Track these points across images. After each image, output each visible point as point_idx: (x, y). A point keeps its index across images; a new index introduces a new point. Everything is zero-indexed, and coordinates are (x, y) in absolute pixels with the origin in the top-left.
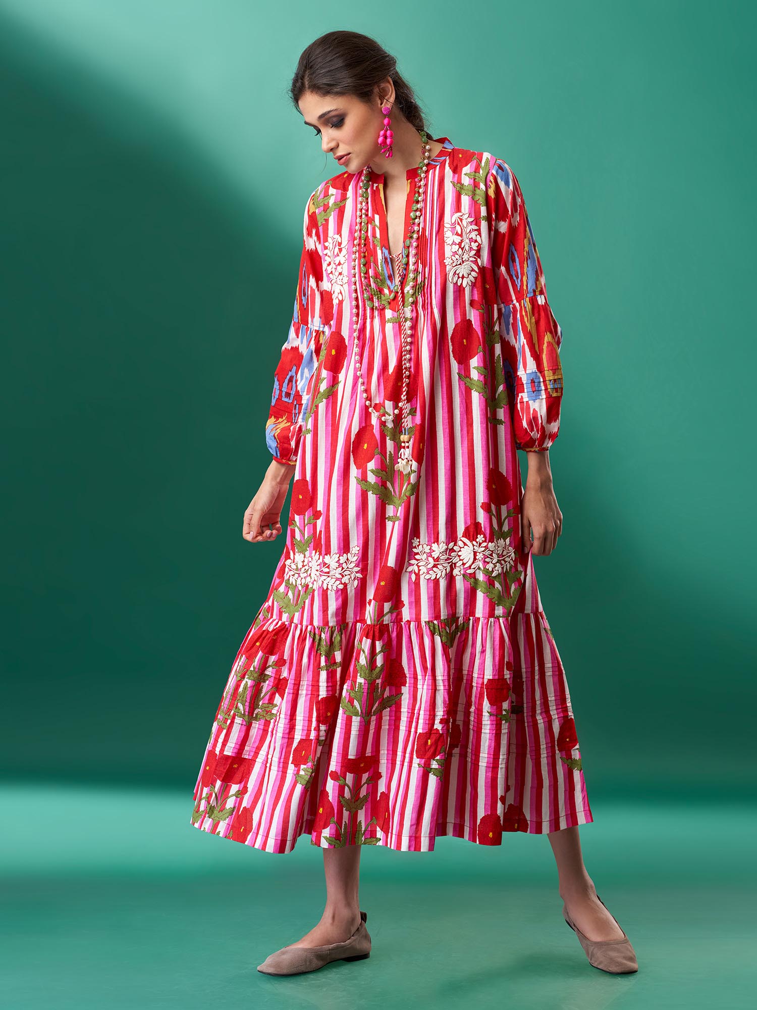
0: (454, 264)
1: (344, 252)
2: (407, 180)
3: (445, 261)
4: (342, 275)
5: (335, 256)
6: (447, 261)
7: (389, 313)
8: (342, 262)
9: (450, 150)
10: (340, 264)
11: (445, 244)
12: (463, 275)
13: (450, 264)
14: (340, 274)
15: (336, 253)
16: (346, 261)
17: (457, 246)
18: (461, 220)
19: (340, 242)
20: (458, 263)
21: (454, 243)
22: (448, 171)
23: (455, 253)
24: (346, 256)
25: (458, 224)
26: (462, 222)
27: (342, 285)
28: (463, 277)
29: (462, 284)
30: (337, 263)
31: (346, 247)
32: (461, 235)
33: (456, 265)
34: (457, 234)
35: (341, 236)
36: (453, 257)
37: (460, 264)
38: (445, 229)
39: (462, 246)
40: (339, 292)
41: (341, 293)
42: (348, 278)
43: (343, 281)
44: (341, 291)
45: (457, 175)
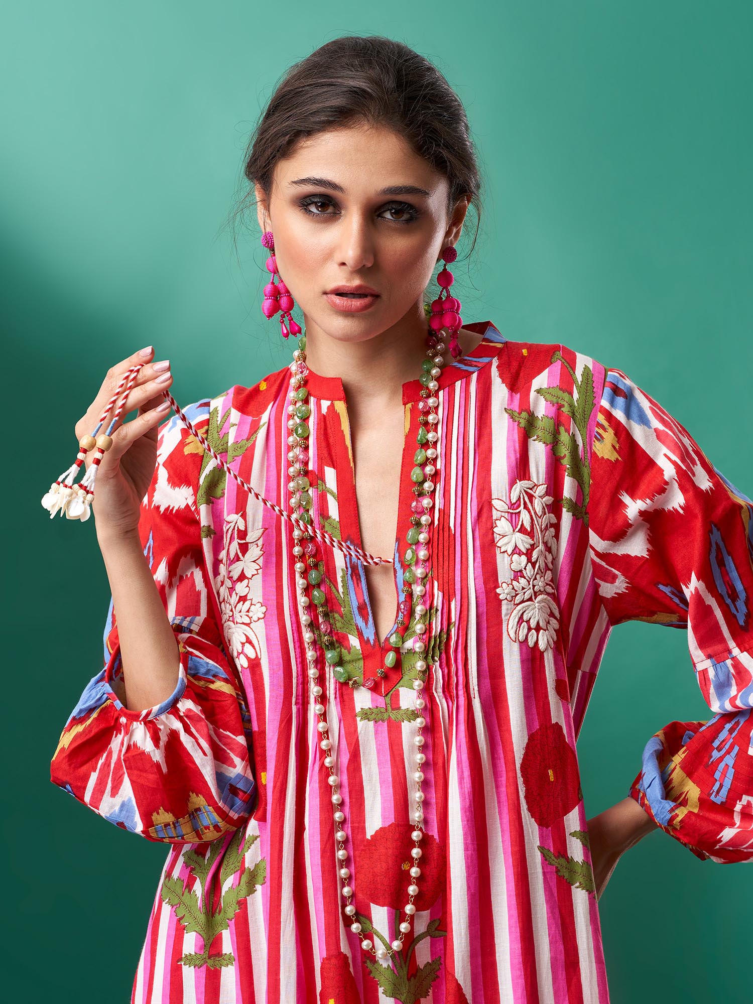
0: (518, 599)
1: (254, 552)
2: (405, 404)
3: (498, 591)
4: (248, 603)
5: (232, 562)
6: (503, 591)
7: (363, 699)
8: (248, 574)
9: (500, 346)
10: (242, 577)
11: (498, 551)
12: (538, 623)
13: (509, 598)
14: (243, 599)
15: (232, 556)
16: (260, 571)
17: (524, 559)
18: (531, 497)
19: (242, 528)
20: (527, 596)
21: (516, 551)
22: (500, 392)
23: (518, 574)
24: (260, 561)
25: (526, 507)
26: (531, 502)
27: (248, 625)
28: (538, 629)
29: (536, 643)
30: (236, 575)
31: (260, 543)
32: (531, 534)
33: (523, 602)
34: (523, 530)
35: (244, 516)
36: (514, 583)
37: (530, 599)
38: (495, 515)
39: (533, 560)
40: (244, 640)
41: (250, 643)
42: (264, 609)
43: (250, 614)
44: (247, 638)
45: (518, 396)
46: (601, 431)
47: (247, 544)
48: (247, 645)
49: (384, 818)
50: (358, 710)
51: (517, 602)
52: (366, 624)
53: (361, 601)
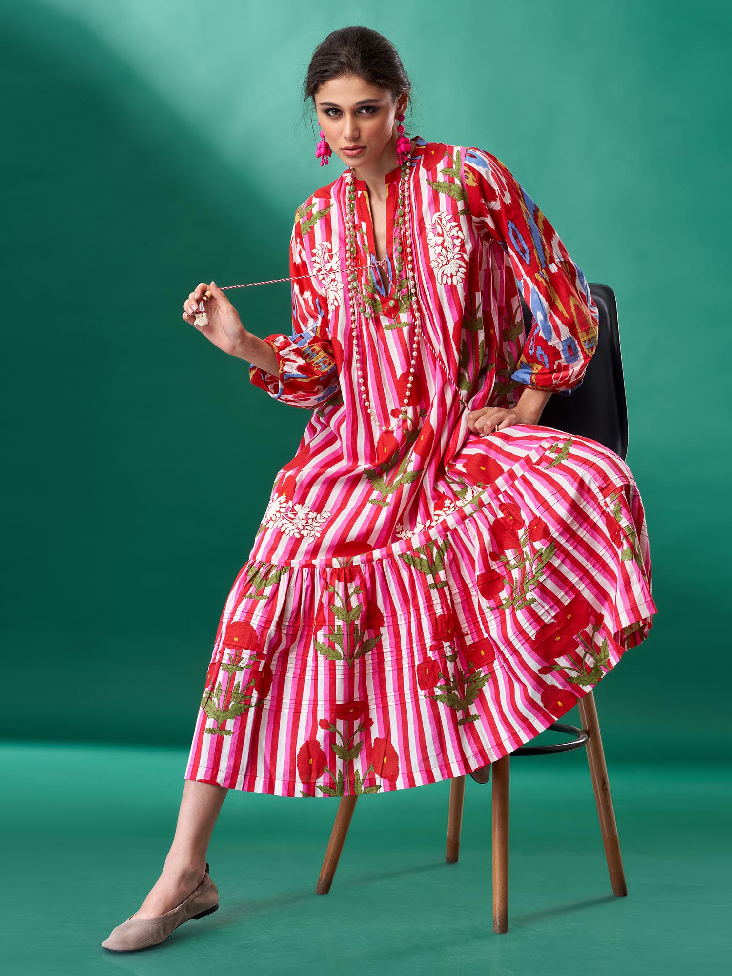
0: (440, 266)
1: (336, 258)
2: (386, 184)
3: (431, 265)
4: (336, 282)
5: (326, 263)
6: (433, 264)
8: (334, 268)
9: (424, 147)
10: (331, 270)
11: (429, 246)
12: (451, 274)
13: (436, 266)
14: (333, 280)
15: (326, 260)
16: (339, 267)
17: (440, 247)
18: (440, 219)
19: (330, 248)
20: (444, 263)
21: (437, 245)
22: (423, 172)
23: (439, 254)
24: (339, 263)
25: (439, 224)
26: (441, 221)
27: (336, 292)
28: (452, 276)
29: (452, 283)
30: (328, 268)
31: (338, 254)
32: (442, 235)
33: (442, 266)
34: (439, 235)
35: (331, 243)
36: (438, 259)
37: (446, 264)
38: (427, 231)
39: (445, 246)
40: (334, 298)
41: (336, 299)
42: (343, 285)
43: (337, 287)
44: (336, 297)
45: (431, 172)
46: (467, 174)
47: (332, 255)
48: (335, 300)
49: (402, 369)
50: (383, 326)
51: (440, 267)
52: (381, 288)
53: (378, 279)
